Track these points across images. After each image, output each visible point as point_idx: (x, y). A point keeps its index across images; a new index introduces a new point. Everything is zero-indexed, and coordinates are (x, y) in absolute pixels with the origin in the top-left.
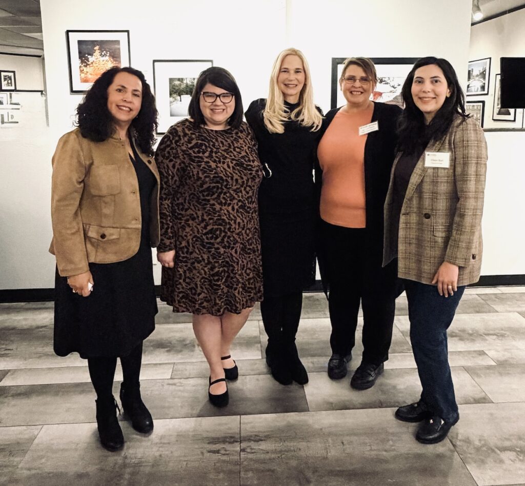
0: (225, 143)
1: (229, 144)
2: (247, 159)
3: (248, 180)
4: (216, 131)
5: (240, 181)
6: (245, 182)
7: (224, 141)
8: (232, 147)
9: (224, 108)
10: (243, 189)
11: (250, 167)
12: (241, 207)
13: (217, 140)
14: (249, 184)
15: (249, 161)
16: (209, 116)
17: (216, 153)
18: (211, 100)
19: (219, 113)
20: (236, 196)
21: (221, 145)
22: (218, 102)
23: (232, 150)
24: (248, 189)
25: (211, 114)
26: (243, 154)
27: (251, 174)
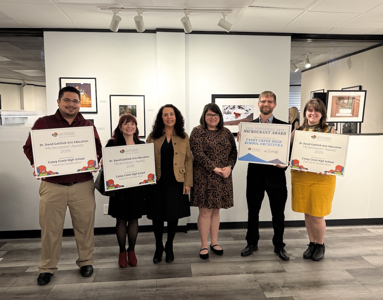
0: (215, 135)
1: (216, 136)
2: (223, 141)
3: (223, 150)
4: (212, 131)
5: (219, 151)
6: (222, 151)
7: (214, 134)
8: (218, 137)
9: (216, 120)
10: (221, 154)
11: (224, 145)
12: (220, 162)
13: (211, 134)
14: (224, 152)
15: (224, 142)
16: (209, 123)
17: (210, 137)
18: (210, 117)
19: (213, 122)
20: (218, 157)
21: (213, 136)
22: (213, 118)
23: (217, 138)
24: (223, 154)
25: (210, 123)
26: (222, 139)
27: (224, 148)
